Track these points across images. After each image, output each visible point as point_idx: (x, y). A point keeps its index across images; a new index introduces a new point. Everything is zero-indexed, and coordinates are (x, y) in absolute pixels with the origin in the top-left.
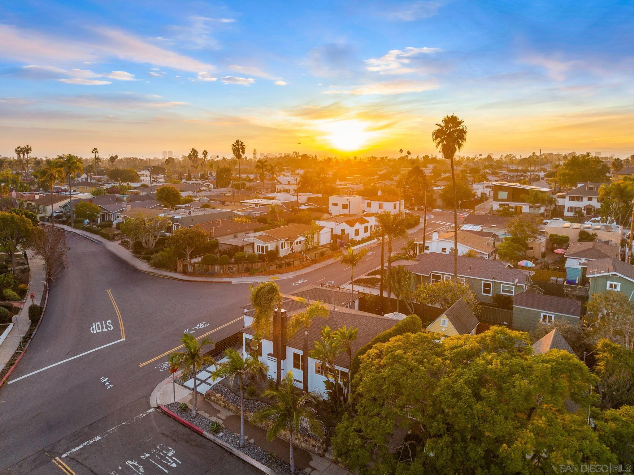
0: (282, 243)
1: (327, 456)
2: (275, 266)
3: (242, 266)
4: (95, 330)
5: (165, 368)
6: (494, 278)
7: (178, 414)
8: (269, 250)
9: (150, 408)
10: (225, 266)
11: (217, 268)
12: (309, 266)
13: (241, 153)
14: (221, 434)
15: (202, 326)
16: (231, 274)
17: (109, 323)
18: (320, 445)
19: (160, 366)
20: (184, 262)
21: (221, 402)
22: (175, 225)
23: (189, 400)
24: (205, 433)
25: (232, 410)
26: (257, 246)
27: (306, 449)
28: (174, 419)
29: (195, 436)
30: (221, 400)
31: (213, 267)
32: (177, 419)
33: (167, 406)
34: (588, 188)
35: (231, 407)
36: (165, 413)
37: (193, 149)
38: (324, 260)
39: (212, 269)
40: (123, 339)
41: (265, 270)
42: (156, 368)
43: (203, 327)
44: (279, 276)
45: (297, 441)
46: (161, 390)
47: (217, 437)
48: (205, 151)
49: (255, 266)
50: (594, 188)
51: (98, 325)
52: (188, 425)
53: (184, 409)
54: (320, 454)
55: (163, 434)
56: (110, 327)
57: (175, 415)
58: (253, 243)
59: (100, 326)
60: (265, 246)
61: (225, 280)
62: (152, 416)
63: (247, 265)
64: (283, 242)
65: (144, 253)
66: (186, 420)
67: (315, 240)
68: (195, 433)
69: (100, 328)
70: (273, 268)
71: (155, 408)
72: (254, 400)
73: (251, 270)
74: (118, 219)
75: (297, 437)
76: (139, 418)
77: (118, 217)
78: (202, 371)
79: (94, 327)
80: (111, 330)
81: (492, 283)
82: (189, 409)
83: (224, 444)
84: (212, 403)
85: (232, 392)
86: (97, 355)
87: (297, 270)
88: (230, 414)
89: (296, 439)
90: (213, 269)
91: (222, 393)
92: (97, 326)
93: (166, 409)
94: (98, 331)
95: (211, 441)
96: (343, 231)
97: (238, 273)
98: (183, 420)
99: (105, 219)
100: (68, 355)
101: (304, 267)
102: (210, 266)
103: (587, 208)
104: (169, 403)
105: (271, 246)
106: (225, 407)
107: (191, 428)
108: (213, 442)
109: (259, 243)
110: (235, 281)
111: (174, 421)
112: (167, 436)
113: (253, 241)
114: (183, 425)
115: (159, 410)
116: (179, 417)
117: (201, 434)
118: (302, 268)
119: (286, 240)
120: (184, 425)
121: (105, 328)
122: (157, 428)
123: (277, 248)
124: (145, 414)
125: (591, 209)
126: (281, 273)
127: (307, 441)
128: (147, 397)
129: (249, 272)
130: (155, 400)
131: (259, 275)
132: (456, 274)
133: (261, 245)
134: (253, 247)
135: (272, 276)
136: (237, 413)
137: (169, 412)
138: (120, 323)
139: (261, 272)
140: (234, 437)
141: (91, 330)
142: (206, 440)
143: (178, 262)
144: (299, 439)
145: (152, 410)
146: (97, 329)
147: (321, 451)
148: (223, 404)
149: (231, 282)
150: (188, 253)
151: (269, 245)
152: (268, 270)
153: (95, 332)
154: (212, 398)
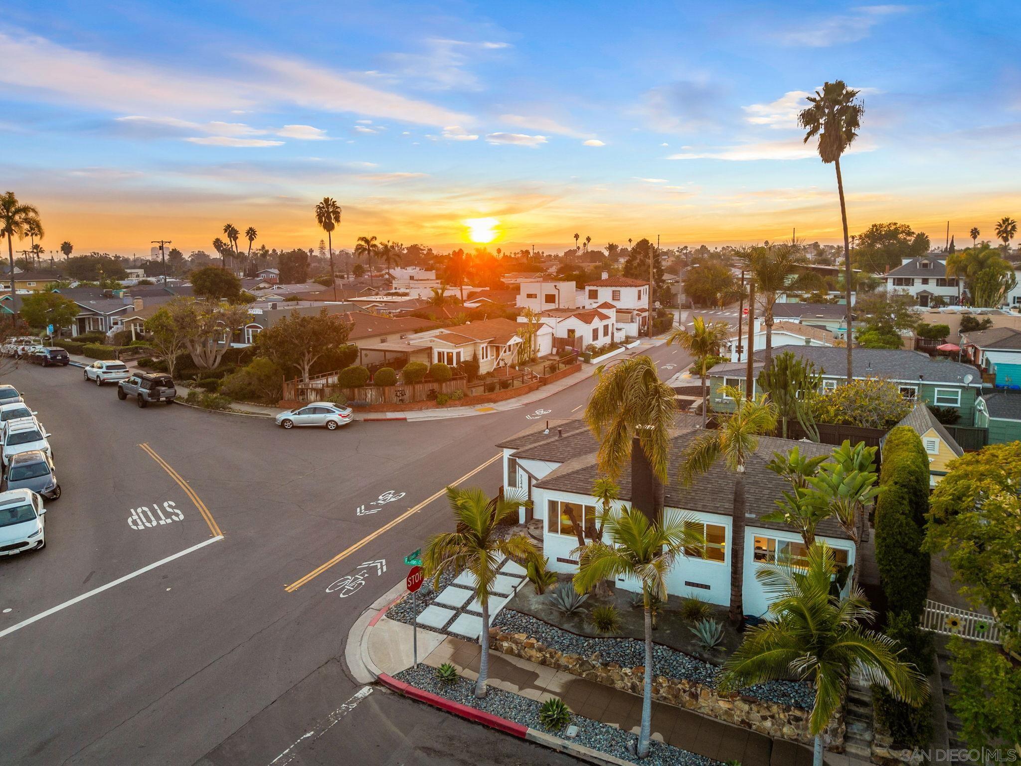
0: (483, 348)
1: (853, 751)
2: (482, 388)
3: (422, 389)
4: (140, 523)
5: (349, 591)
6: (921, 377)
7: (438, 694)
8: (462, 359)
9: (358, 686)
10: (387, 389)
11: (371, 394)
12: (537, 389)
13: (333, 221)
14: (572, 730)
15: (389, 497)
16: (402, 405)
17: (170, 506)
18: (835, 725)
19: (336, 586)
20: (298, 385)
21: (534, 653)
22: (248, 327)
23: (448, 656)
24: (532, 732)
25: (566, 668)
26: (439, 353)
27: (796, 740)
28: (431, 706)
29: (509, 745)
30: (532, 646)
31: (363, 392)
32: (442, 704)
33: (400, 676)
34: (920, 264)
35: (563, 661)
36: (403, 694)
37: (229, 226)
38: (558, 378)
39: (360, 394)
40: (219, 537)
41: (466, 395)
42: (327, 591)
43: (393, 500)
44: (492, 405)
45: (768, 724)
46: (365, 638)
47: (568, 738)
48: (251, 229)
49: (447, 388)
50: (930, 264)
51: (144, 512)
52: (477, 717)
53: (449, 679)
54: (837, 748)
55: (428, 750)
56: (177, 515)
57: (432, 696)
58: (431, 348)
59: (150, 514)
60: (455, 351)
61: (390, 415)
62: (375, 708)
63: (430, 386)
64: (484, 345)
65: (199, 375)
66: (466, 705)
67: (533, 346)
68: (503, 737)
69: (153, 518)
70: (478, 391)
71: (371, 684)
72: (615, 638)
73: (439, 396)
74: (115, 326)
75: (768, 714)
76: (341, 714)
77: (115, 323)
78: (445, 587)
79: (135, 517)
80: (181, 521)
81: (916, 388)
82: (461, 677)
83: (595, 753)
84: (509, 658)
85: (552, 625)
86: (164, 577)
87: (519, 395)
88: (567, 677)
89: (764, 718)
90: (363, 397)
91: (526, 629)
92: (141, 515)
93: (403, 685)
94: (148, 525)
95: (555, 750)
96: (571, 332)
97: (414, 403)
98: (458, 705)
99: (87, 329)
100: (88, 583)
101: (531, 390)
102: (356, 390)
103: (921, 296)
104: (403, 668)
105: (465, 354)
106: (543, 662)
107: (487, 724)
108: (561, 752)
109: (442, 347)
110: (412, 416)
111: (435, 711)
112: (439, 753)
113: (429, 345)
114: (462, 718)
115: (383, 689)
116: (443, 698)
117: (520, 736)
118: (527, 393)
119: (490, 342)
120: (465, 717)
121: (163, 518)
122: (401, 734)
123: (475, 357)
124: (352, 702)
125: (928, 296)
126: (495, 401)
127: (798, 719)
128: (339, 659)
129: (436, 399)
130: (362, 666)
131: (455, 406)
132: (850, 375)
133: (446, 351)
134: (430, 356)
135: (479, 407)
136: (580, 674)
137: (413, 690)
138: (197, 505)
139: (460, 399)
140: (607, 732)
141: (130, 523)
142: (540, 750)
143: (285, 386)
144: (773, 717)
145: (365, 691)
146: (144, 520)
147: (839, 741)
148: (539, 655)
149: (405, 419)
150: (307, 368)
151: (461, 350)
152: (470, 395)
153: (141, 527)
154: (505, 644)
